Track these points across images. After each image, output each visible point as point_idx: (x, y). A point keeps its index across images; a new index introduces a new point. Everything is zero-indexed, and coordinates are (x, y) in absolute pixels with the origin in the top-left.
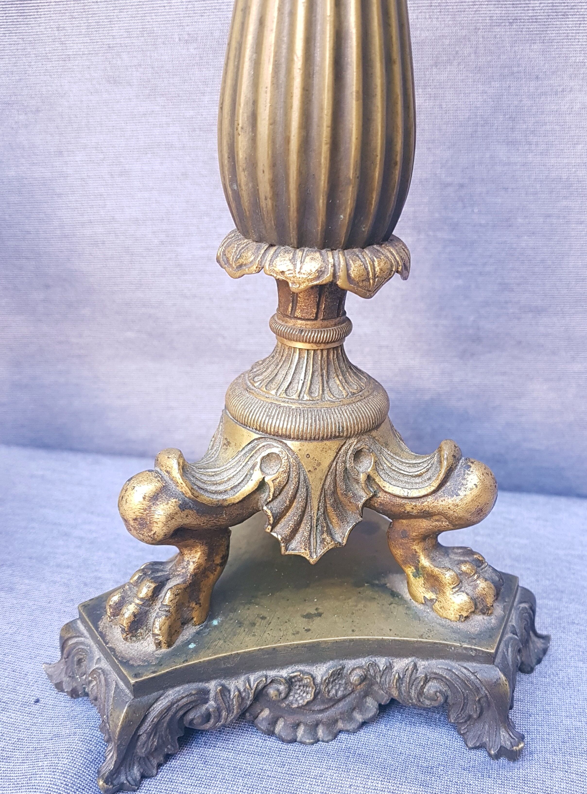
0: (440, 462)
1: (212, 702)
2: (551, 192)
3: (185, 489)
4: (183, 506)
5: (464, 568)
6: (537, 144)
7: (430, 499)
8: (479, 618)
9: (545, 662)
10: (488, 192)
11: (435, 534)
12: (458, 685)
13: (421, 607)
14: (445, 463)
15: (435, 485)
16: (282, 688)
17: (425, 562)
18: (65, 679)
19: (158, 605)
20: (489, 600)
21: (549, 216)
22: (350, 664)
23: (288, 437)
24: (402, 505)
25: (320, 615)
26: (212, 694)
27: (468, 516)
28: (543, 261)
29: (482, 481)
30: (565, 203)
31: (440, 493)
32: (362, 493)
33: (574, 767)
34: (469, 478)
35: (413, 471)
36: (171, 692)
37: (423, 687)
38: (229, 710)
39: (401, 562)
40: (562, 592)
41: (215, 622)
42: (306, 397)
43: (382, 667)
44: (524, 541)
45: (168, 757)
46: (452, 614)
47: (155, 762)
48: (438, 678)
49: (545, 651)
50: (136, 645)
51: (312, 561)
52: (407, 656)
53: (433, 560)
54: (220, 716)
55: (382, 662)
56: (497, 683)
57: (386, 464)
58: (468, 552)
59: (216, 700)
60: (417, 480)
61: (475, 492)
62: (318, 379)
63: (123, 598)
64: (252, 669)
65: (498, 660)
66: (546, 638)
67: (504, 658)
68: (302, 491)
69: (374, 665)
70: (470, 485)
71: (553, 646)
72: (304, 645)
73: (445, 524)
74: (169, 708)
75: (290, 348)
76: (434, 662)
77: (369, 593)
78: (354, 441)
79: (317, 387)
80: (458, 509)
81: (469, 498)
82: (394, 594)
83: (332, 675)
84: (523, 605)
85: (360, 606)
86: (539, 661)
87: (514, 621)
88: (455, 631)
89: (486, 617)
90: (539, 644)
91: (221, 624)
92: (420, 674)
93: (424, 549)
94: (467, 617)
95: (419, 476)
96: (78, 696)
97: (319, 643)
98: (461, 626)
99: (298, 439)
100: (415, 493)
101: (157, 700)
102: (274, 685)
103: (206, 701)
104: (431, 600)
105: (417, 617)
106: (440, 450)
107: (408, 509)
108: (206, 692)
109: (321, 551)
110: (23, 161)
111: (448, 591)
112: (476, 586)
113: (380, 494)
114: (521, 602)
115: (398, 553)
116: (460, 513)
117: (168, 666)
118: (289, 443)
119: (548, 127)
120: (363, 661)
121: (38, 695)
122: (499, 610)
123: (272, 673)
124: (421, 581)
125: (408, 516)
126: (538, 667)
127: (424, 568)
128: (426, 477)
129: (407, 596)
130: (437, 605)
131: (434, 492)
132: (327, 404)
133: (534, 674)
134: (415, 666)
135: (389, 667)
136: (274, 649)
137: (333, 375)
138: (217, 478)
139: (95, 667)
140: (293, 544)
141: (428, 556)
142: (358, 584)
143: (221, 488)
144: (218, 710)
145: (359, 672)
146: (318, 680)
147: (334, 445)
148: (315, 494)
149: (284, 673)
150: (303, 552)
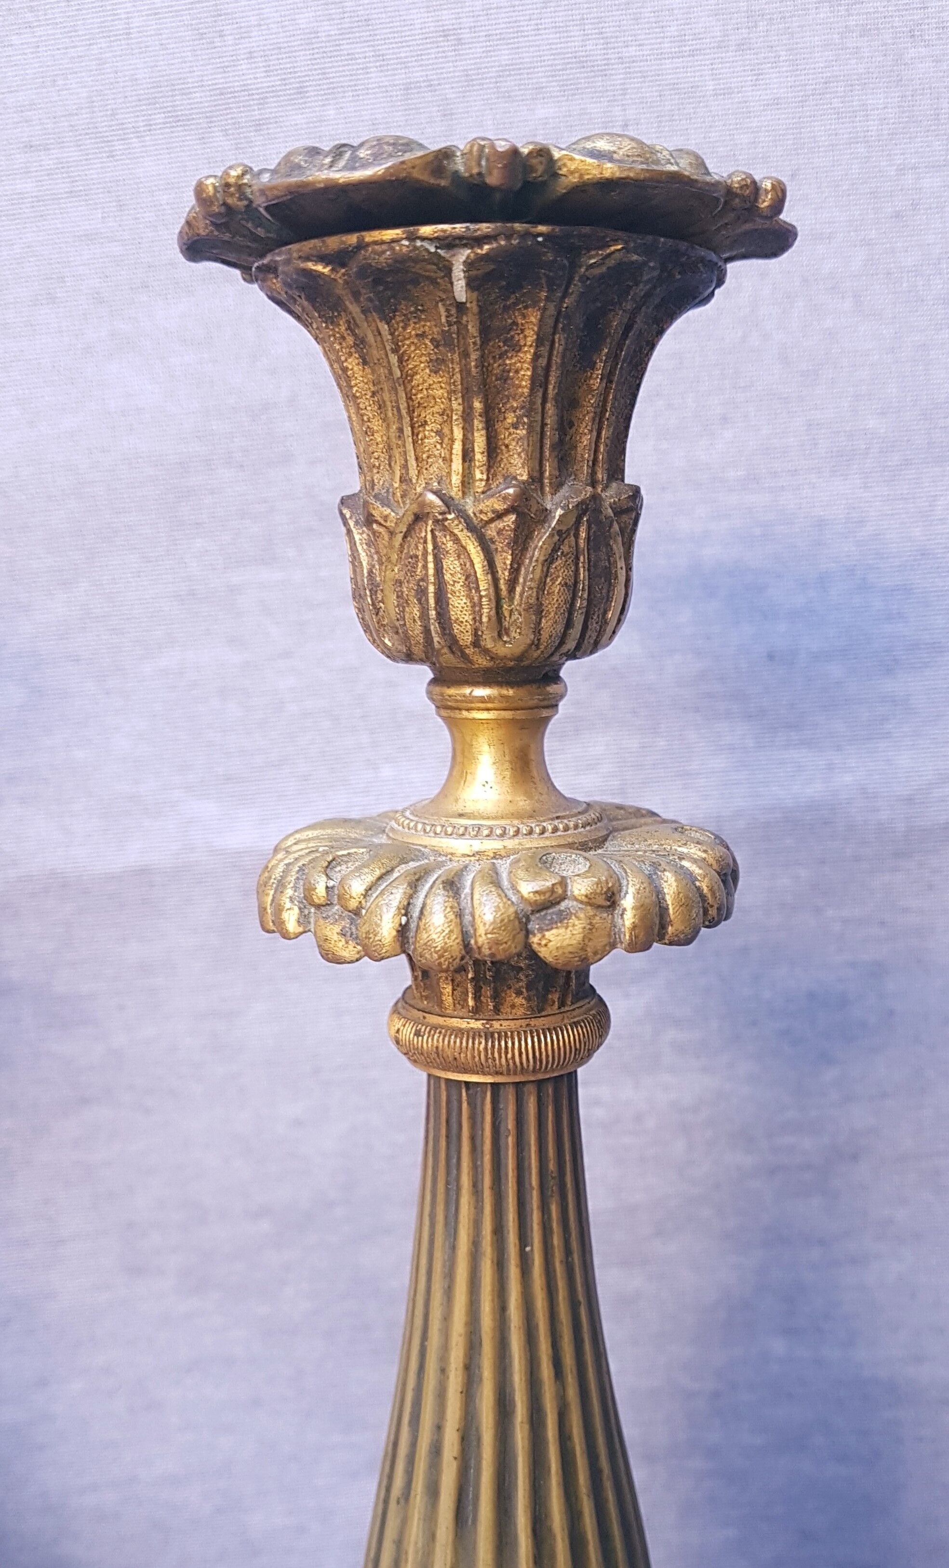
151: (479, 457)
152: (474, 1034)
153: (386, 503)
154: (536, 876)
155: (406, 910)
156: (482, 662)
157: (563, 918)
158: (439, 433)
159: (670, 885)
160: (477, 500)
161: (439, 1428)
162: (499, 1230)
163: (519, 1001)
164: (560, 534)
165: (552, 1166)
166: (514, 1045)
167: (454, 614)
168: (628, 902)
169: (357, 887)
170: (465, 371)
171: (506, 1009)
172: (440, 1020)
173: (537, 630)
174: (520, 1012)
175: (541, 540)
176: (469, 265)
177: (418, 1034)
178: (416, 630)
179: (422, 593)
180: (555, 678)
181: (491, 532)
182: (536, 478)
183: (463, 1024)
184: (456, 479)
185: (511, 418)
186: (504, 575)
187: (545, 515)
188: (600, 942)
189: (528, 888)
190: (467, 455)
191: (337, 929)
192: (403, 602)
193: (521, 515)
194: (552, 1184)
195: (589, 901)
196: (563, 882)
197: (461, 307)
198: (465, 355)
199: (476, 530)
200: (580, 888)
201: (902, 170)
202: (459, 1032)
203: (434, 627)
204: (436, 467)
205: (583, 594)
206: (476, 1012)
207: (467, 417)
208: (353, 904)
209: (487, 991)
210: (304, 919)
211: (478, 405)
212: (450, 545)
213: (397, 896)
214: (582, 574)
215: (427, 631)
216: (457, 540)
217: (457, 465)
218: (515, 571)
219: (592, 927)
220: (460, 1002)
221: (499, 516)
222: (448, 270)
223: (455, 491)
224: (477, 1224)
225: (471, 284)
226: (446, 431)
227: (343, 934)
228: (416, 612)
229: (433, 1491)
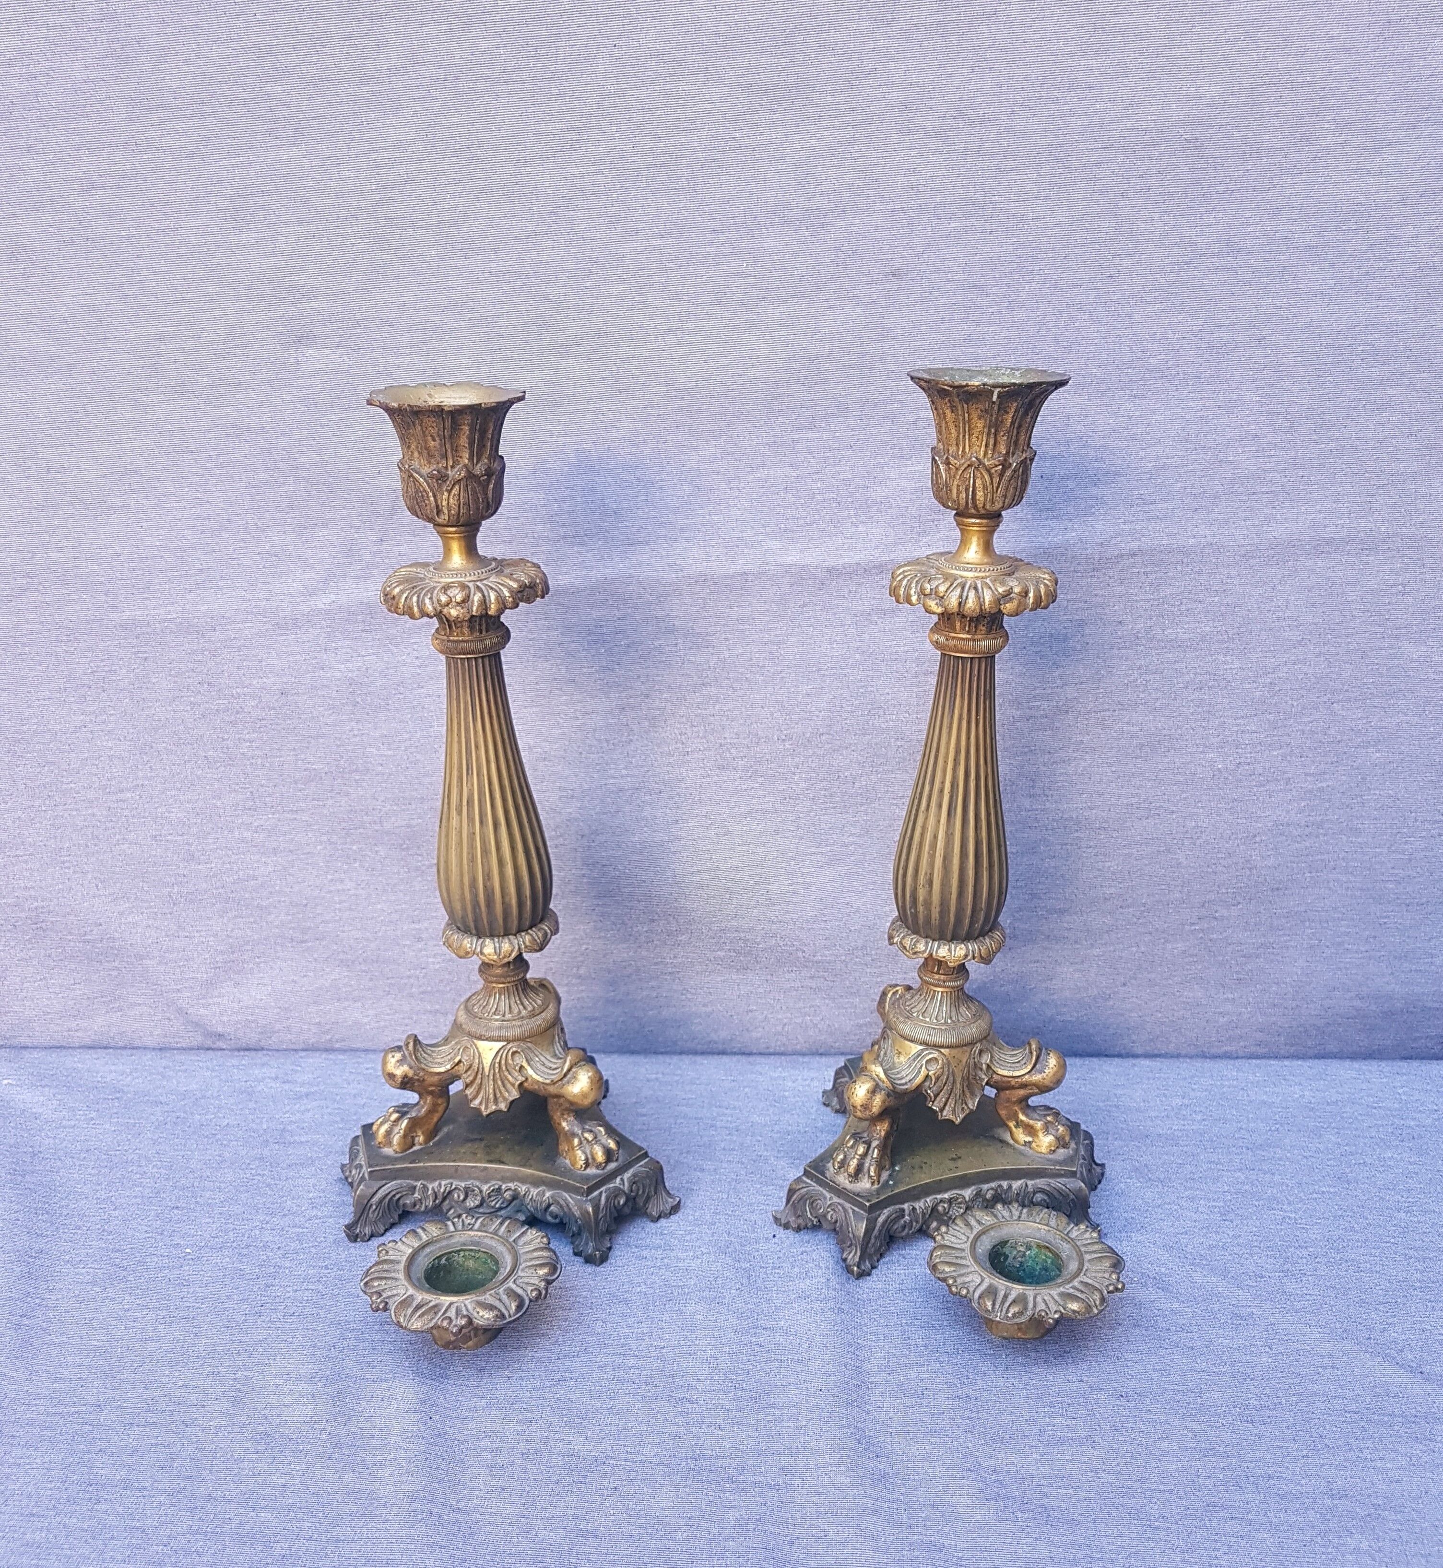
0: (1031, 1053)
1: (907, 1217)
2: (1065, 828)
3: (889, 1084)
4: (888, 1095)
5: (1049, 1118)
6: (1052, 795)
7: (1027, 1077)
8: (1061, 1151)
9: (1104, 1182)
10: (1016, 830)
11: (1026, 1098)
12: (1055, 1193)
13: (1023, 1148)
14: (1035, 1053)
15: (1030, 1067)
16: (946, 1205)
17: (1022, 1117)
18: (792, 1219)
19: (869, 1158)
20: (1067, 1138)
21: (1066, 844)
22: (985, 1187)
23: (942, 1047)
24: (1009, 1082)
25: (960, 1158)
26: (907, 1212)
27: (1051, 1085)
28: (1062, 876)
29: (1058, 1062)
30: (1076, 834)
31: (1033, 1072)
32: (984, 1076)
33: (1134, 1239)
34: (1050, 1061)
35: (1014, 1059)
36: (885, 1211)
37: (1032, 1198)
38: (917, 1222)
39: (1005, 1119)
40: (1108, 1133)
41: (897, 1168)
42: (949, 1021)
43: (1005, 1187)
44: (1070, 1098)
45: (882, 1255)
46: (1044, 1150)
47: (875, 1259)
48: (1043, 1191)
49: (1103, 1174)
50: (858, 1185)
51: (957, 1123)
52: (1020, 1179)
53: (1027, 1116)
54: (912, 1226)
55: (1005, 1184)
56: (1080, 1189)
57: (996, 1057)
58: (1048, 1108)
59: (909, 1215)
60: (1017, 1065)
61: (1055, 1069)
62: (953, 1009)
63: (845, 1156)
64: (928, 1194)
65: (1078, 1175)
66: (1103, 1166)
67: (1082, 1173)
68: (951, 1078)
69: (1000, 1186)
70: (1051, 1066)
71: (1108, 1170)
72: (957, 1176)
73: (1036, 1091)
74: (886, 1221)
75: (935, 991)
76: (1038, 1181)
77: (985, 1142)
78: (978, 1045)
79: (954, 1013)
80: (1045, 1081)
81: (1051, 1074)
82: (1003, 1142)
83: (976, 1194)
84: (1086, 1142)
85: (983, 1150)
86: (1100, 1182)
87: (1082, 1152)
88: (1049, 1160)
89: (1066, 1150)
90: (1098, 1170)
91: (901, 1169)
92: (1030, 1189)
93: (1021, 1109)
94: (1054, 1151)
95: (1019, 1062)
96: (800, 1230)
97: (966, 1175)
98: (1051, 1156)
99: (948, 1047)
100: (1017, 1074)
101: (879, 1215)
102: (941, 1204)
103: (903, 1216)
104: (1030, 1142)
105: (1021, 1153)
106: (1030, 1045)
107: (1013, 1083)
108: (903, 1210)
109: (962, 1116)
110: (645, 829)
111: (1040, 1134)
112: (1058, 1130)
113: (994, 1076)
114: (1084, 1140)
115: (1003, 1113)
116: (1047, 1082)
117: (884, 1194)
118: (943, 1050)
119: (1060, 784)
120: (993, 1185)
121: (773, 1233)
122: (1073, 1145)
123: (939, 1196)
124: (1021, 1130)
125: (1013, 1088)
126: (1099, 1186)
127: (1022, 1121)
128: (1023, 1062)
129: (1011, 1142)
130: (1034, 1145)
131: (1030, 1072)
132: (962, 1024)
133: (1097, 1191)
134: (1026, 1185)
135: (1010, 1187)
136: (940, 1180)
137: (961, 1005)
138: (899, 1076)
139: (829, 1203)
140: (945, 1113)
141: (1023, 1113)
142: (976, 1137)
143: (903, 1081)
144: (911, 1221)
145: (991, 1192)
146: (967, 1199)
147: (968, 1049)
148: (959, 1080)
149: (946, 1196)
150: (952, 1117)
151: (991, 446)
152: (969, 640)
153: (955, 459)
154: (1003, 586)
155: (961, 596)
156: (983, 512)
157: (1011, 599)
158: (977, 437)
159: (1042, 589)
160: (988, 460)
161: (943, 783)
162: (969, 711)
163: (984, 628)
164: (1014, 471)
165: (988, 688)
166: (983, 643)
167: (978, 497)
168: (1031, 595)
169: (942, 589)
170: (991, 421)
171: (978, 631)
172: (956, 635)
173: (1004, 503)
174: (983, 632)
175: (1008, 473)
176: (999, 393)
177: (947, 640)
178: (963, 502)
179: (967, 490)
180: (1000, 515)
181: (993, 471)
182: (1008, 453)
183: (964, 636)
184: (982, 453)
185: (1002, 434)
186: (995, 485)
187: (1010, 465)
188: (1022, 608)
189: (1001, 590)
190: (987, 446)
191: (934, 602)
192: (959, 492)
193: (1003, 466)
194: (988, 696)
195: (1019, 594)
196: (1012, 588)
197: (994, 403)
198: (992, 415)
199: (988, 470)
200: (1017, 590)
201: (1114, 256)
202: (963, 639)
203: (970, 501)
204: (976, 448)
205: (1019, 490)
206: (968, 632)
207: (989, 434)
208: (942, 595)
209: (973, 625)
210: (919, 599)
211: (993, 430)
212: (979, 475)
213: (958, 592)
214: (1019, 483)
215: (967, 503)
216: (981, 473)
217: (983, 449)
218: (999, 484)
219: (1020, 603)
220: (963, 629)
221: (996, 466)
222: (993, 392)
223: (981, 456)
224: (962, 708)
225: (998, 397)
226: (980, 437)
227: (937, 604)
228: (964, 496)
229: (940, 806)
